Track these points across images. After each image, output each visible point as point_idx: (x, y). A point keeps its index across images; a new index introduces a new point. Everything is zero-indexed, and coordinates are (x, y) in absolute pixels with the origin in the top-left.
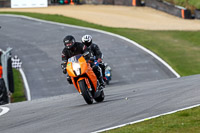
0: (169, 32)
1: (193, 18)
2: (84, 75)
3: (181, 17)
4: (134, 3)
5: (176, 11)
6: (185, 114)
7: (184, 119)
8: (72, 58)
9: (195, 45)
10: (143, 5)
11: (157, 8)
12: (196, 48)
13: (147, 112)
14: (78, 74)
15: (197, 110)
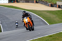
0: (46, 11)
1: (53, 7)
2: (29, 23)
3: (49, 6)
4: (35, 2)
5: (48, 5)
6: (51, 36)
7: (50, 38)
8: (25, 18)
9: (54, 15)
10: (38, 3)
11: (42, 4)
12: (54, 16)
13: (39, 35)
14: (27, 22)
15: (54, 35)
